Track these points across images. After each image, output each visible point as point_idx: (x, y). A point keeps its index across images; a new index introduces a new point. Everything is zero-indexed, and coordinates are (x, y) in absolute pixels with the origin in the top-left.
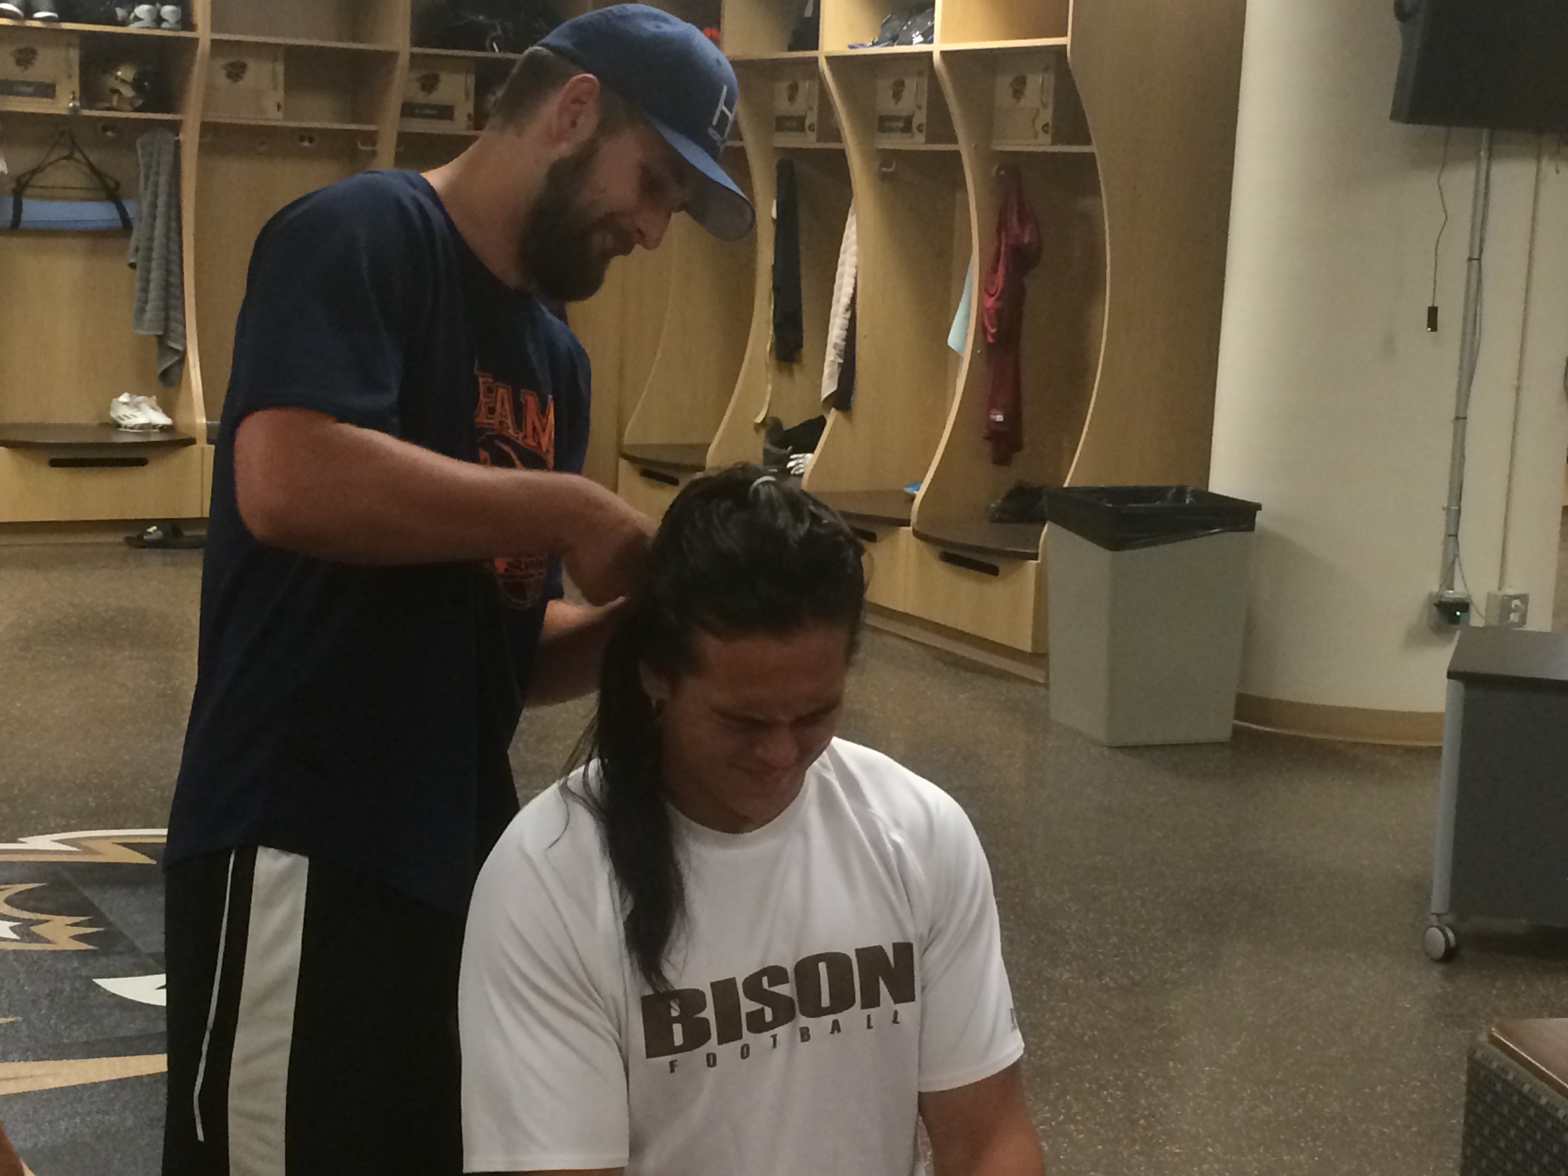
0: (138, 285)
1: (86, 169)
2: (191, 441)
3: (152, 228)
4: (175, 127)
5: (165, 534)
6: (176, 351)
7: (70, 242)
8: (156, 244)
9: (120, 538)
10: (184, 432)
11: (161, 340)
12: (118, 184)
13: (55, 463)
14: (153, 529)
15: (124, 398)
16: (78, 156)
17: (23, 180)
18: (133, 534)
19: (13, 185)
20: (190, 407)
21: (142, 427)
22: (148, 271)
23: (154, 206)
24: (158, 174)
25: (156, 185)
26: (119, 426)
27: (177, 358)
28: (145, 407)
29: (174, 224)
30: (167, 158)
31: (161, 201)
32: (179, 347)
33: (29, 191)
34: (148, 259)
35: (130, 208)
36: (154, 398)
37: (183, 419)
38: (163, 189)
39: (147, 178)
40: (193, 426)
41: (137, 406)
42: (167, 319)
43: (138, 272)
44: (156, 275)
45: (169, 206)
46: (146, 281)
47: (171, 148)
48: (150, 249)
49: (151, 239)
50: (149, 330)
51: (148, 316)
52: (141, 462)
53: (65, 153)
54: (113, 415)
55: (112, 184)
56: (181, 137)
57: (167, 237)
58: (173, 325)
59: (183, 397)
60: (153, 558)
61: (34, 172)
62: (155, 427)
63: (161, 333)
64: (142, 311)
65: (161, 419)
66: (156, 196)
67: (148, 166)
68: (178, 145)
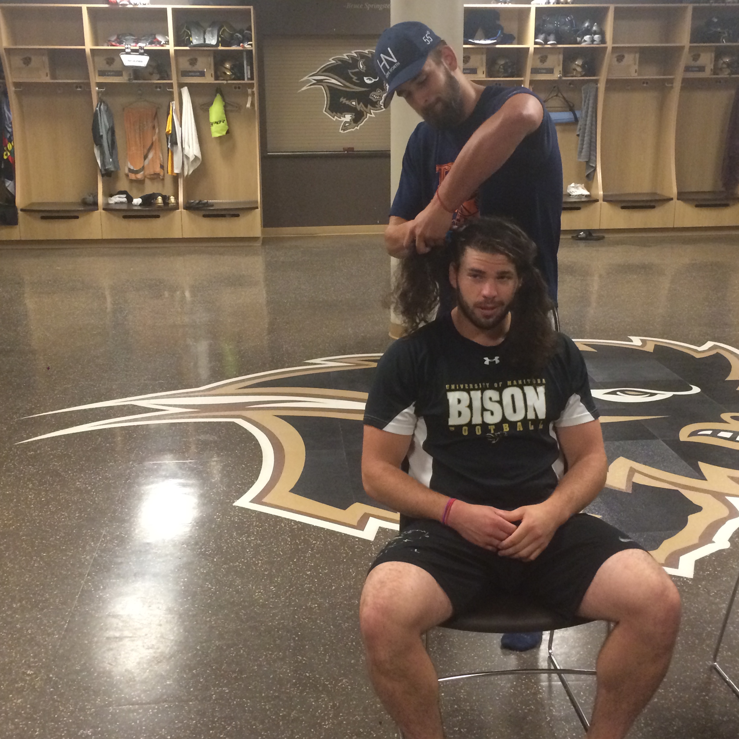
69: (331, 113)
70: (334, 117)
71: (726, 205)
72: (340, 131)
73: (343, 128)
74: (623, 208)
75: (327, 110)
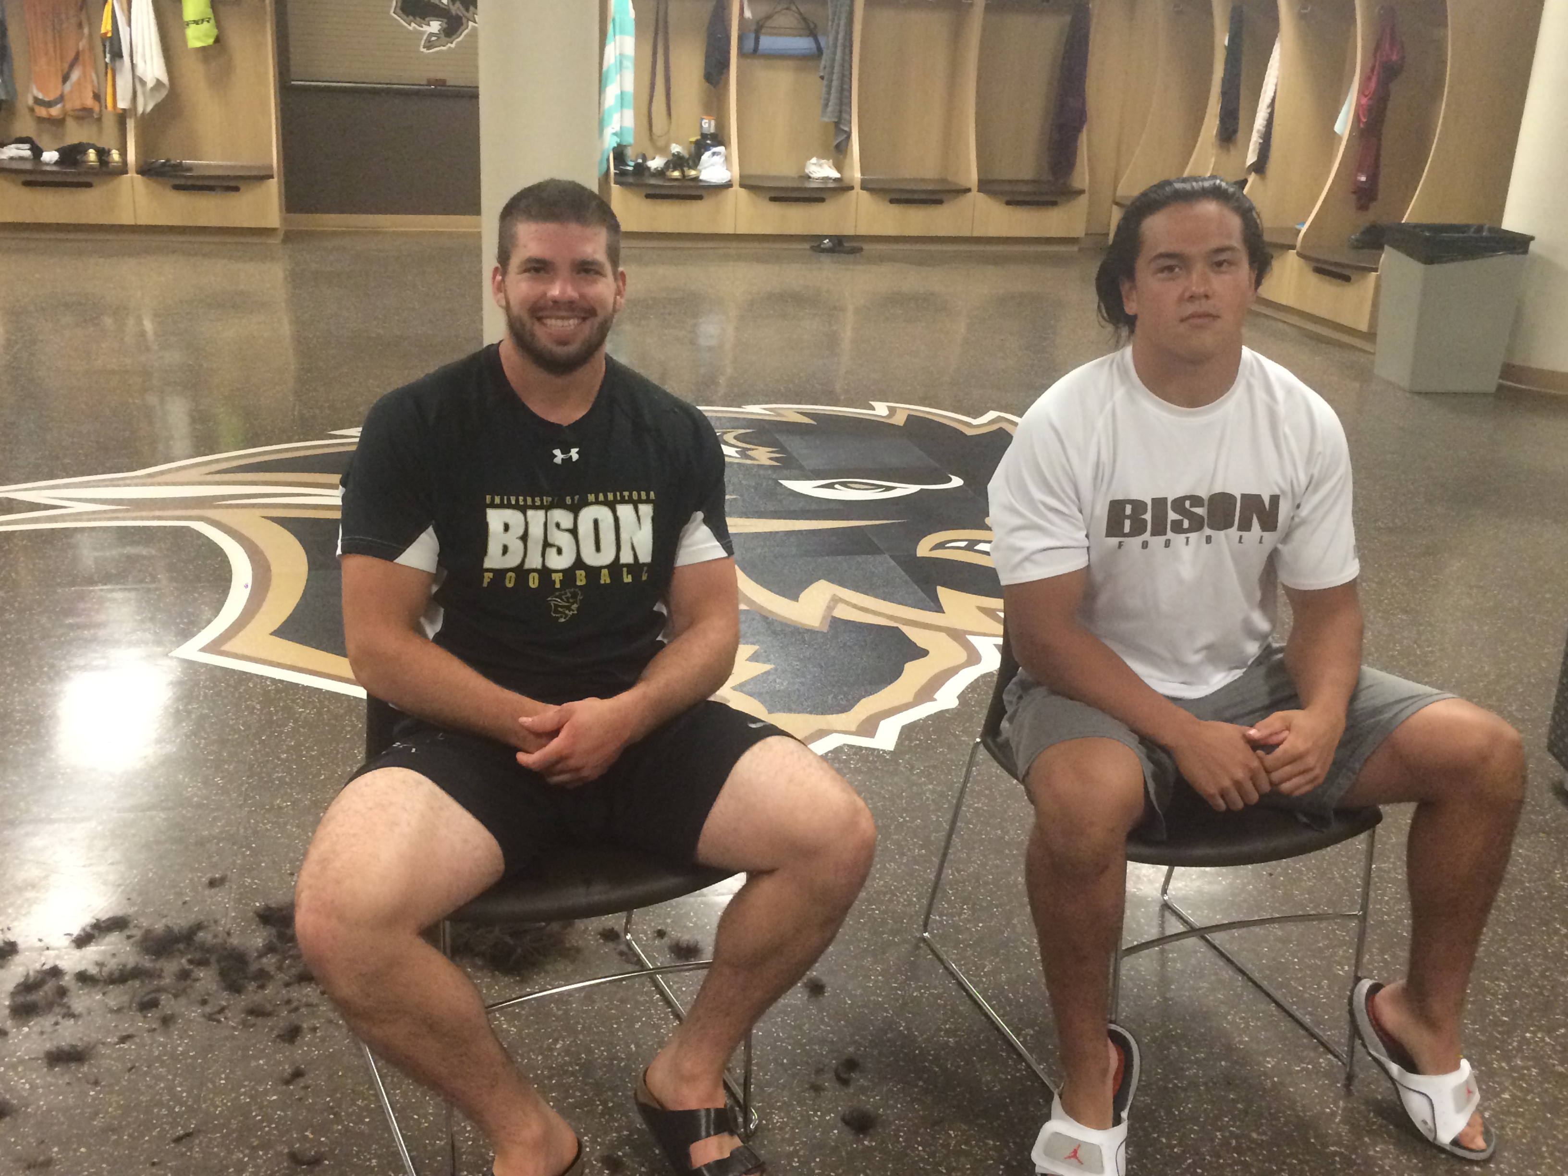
0: (824, 90)
1: (797, 16)
2: (852, 188)
3: (835, 53)
5: (834, 245)
6: (845, 132)
7: (791, 63)
8: (837, 65)
9: (807, 246)
10: (847, 182)
11: (837, 124)
12: (816, 26)
13: (773, 199)
14: (826, 241)
15: (814, 160)
16: (793, 7)
17: (761, 23)
18: (816, 244)
19: (754, 27)
20: (852, 167)
21: (823, 178)
22: (831, 81)
23: (836, 39)
24: (839, 19)
25: (838, 25)
26: (810, 177)
27: (845, 136)
28: (826, 167)
29: (847, 51)
30: (845, 9)
31: (841, 36)
32: (846, 129)
33: (763, 31)
34: (832, 73)
35: (823, 41)
36: (831, 161)
37: (847, 174)
38: (842, 28)
39: (833, 21)
40: (852, 179)
41: (821, 166)
42: (841, 112)
43: (825, 82)
44: (835, 83)
45: (845, 38)
46: (829, 87)
48: (833, 67)
49: (833, 60)
50: (829, 118)
51: (830, 109)
52: (821, 200)
53: (785, 6)
54: (807, 171)
55: (812, 25)
57: (843, 60)
58: (844, 115)
59: (847, 161)
60: (825, 258)
61: (768, 17)
62: (831, 179)
63: (836, 120)
64: (826, 105)
65: (835, 174)
66: (837, 33)
67: (834, 13)
69: (405, 17)
70: (410, 25)
71: (1054, 204)
72: (422, 49)
73: (427, 44)
74: (892, 201)
75: (400, 12)
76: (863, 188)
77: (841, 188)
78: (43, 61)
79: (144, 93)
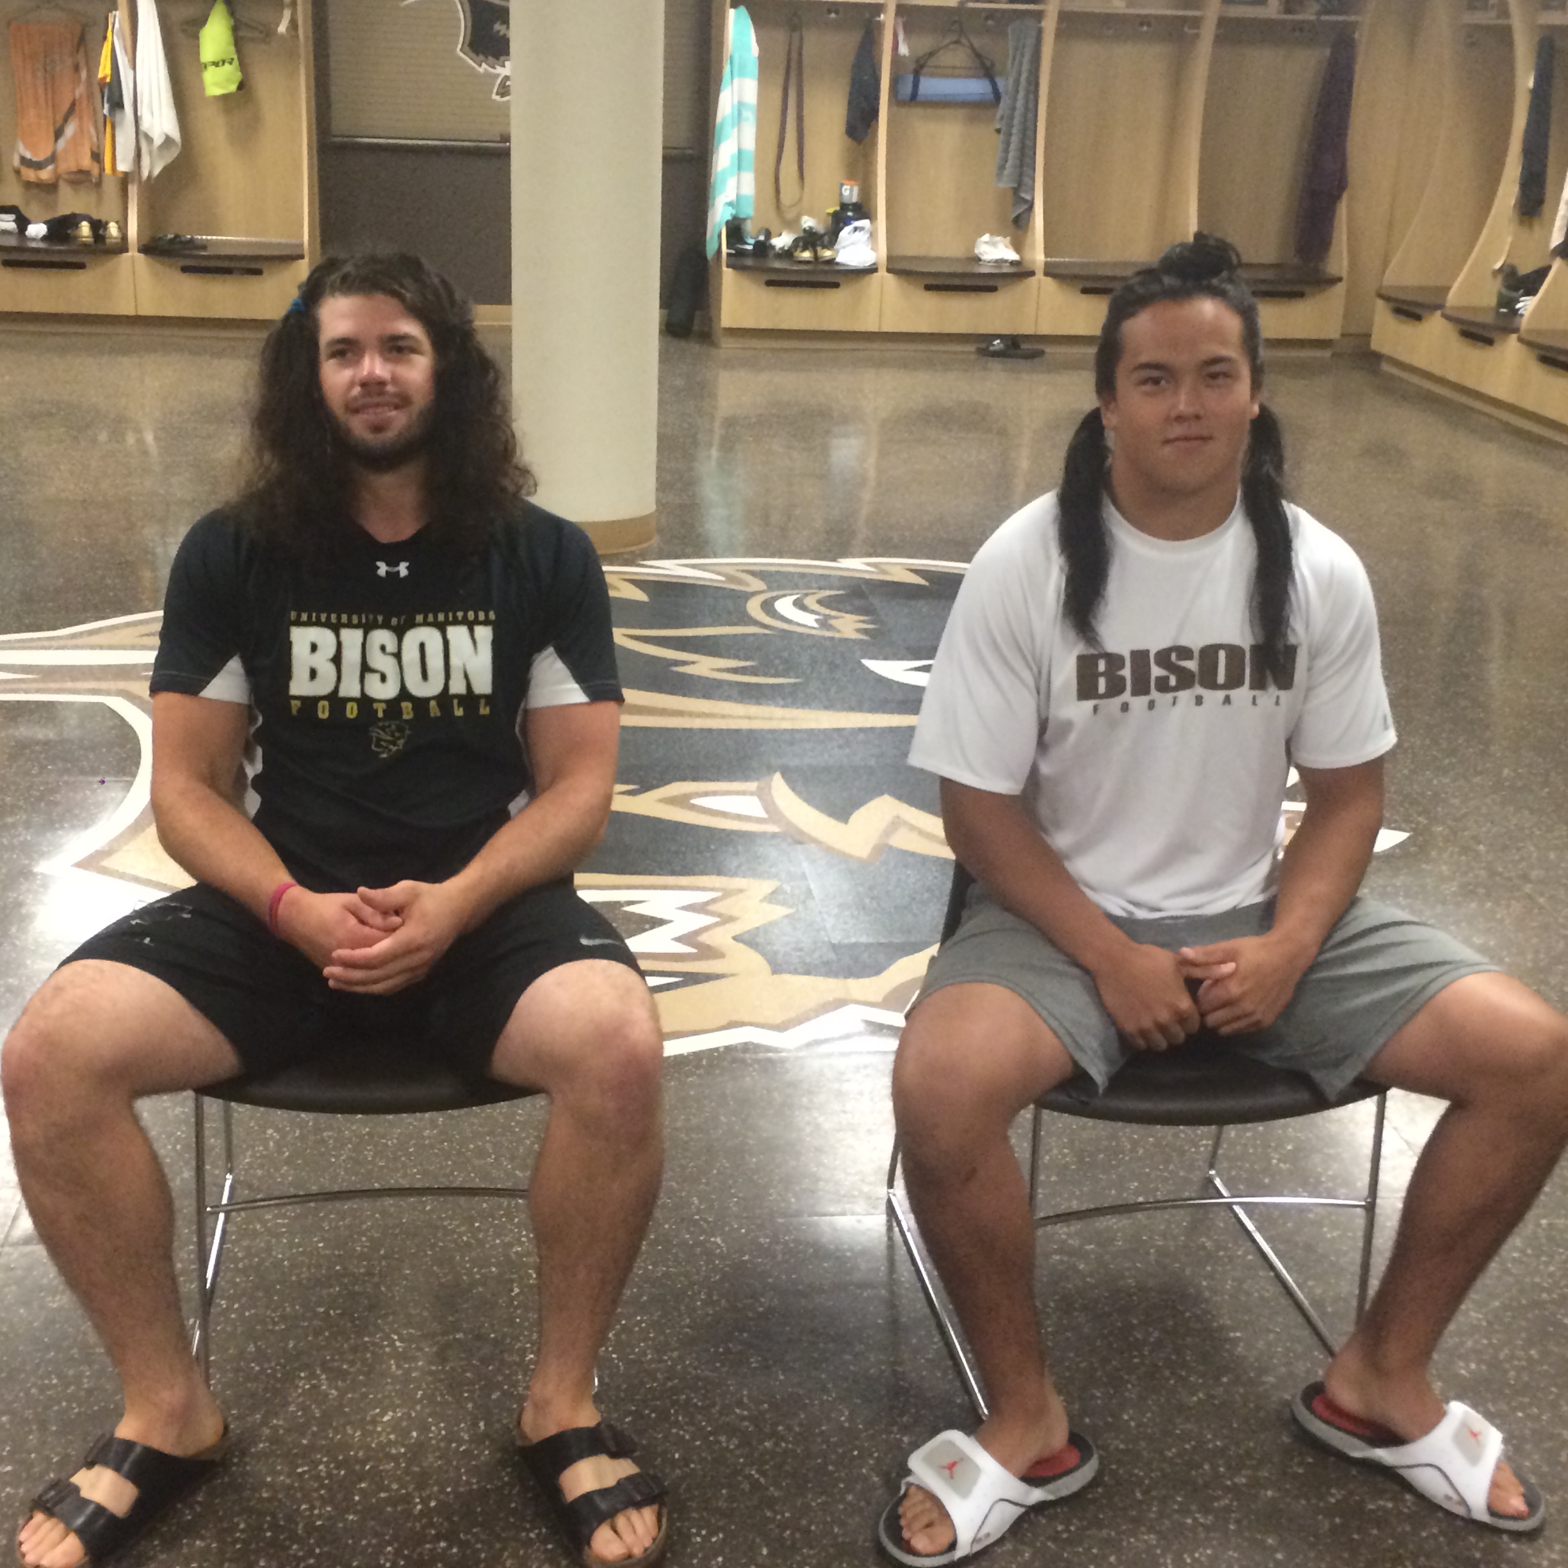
0: (1001, 146)
1: (969, 51)
2: (1032, 273)
3: (1015, 100)
4: (1039, 16)
5: (1007, 346)
6: (1025, 201)
7: (961, 113)
8: (1018, 114)
9: (971, 348)
10: (1028, 266)
11: (1016, 191)
12: (993, 65)
13: (930, 288)
14: (996, 342)
15: (986, 237)
16: (964, 40)
17: (922, 62)
18: (984, 346)
19: (912, 66)
20: (1033, 246)
21: (997, 261)
22: (1010, 135)
23: (1018, 80)
24: (1022, 55)
25: (1022, 62)
26: (980, 260)
27: (1026, 207)
28: (1001, 246)
29: (1032, 97)
30: (1030, 42)
31: (1024, 76)
32: (1028, 197)
33: (925, 70)
34: (1010, 126)
35: (1001, 83)
36: (1008, 238)
37: (1028, 256)
38: (1025, 67)
39: (1014, 59)
40: (1034, 262)
41: (994, 244)
42: (1021, 175)
43: (1001, 137)
44: (1015, 140)
45: (1029, 82)
46: (1007, 143)
47: (1034, 33)
48: (1012, 118)
49: (1014, 109)
50: (1006, 184)
51: (1006, 172)
52: (993, 289)
53: (955, 39)
54: (976, 251)
55: (988, 63)
56: (1043, 24)
57: (1027, 109)
58: (1026, 180)
59: (1028, 238)
60: (996, 365)
61: (931, 54)
62: (1006, 261)
63: (1015, 185)
64: (1002, 168)
65: (1013, 256)
66: (1019, 74)
67: (1016, 49)
68: (1040, 31)
69: (475, 57)
70: (480, 65)
71: (1300, 295)
72: (494, 97)
73: (501, 91)
74: (1085, 291)
75: (467, 49)
76: (1046, 274)
77: (1019, 273)
78: (32, 112)
79: (150, 153)
